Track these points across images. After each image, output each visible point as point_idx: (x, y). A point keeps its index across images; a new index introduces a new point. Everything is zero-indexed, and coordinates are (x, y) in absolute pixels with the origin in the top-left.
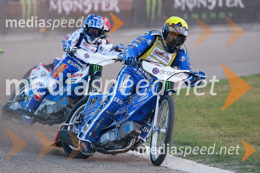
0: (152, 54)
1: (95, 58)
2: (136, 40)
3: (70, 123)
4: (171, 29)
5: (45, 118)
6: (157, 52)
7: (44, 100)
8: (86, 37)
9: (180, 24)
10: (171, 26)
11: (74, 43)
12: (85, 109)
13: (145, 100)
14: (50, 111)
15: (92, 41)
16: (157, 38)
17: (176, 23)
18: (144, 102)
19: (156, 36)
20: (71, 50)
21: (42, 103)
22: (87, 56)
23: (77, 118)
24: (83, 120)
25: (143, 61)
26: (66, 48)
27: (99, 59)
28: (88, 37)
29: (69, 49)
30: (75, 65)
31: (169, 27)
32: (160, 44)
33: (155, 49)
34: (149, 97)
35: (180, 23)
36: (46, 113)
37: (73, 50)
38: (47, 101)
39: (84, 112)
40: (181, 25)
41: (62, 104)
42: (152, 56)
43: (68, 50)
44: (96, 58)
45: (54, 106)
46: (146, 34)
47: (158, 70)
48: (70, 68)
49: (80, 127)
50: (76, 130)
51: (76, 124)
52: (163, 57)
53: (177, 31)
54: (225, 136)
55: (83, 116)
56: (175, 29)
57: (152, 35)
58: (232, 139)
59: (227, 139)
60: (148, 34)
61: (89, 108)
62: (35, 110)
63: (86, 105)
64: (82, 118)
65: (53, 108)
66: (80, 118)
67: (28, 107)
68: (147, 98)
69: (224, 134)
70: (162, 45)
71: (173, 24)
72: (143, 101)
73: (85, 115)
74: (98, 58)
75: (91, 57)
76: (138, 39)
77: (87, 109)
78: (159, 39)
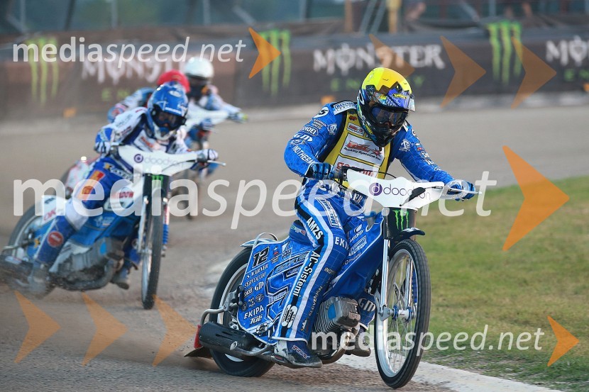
0: (344, 152)
1: (154, 161)
2: (307, 129)
3: (221, 307)
4: (382, 99)
5: (71, 279)
6: (354, 147)
7: (67, 243)
8: (151, 126)
9: (397, 88)
10: (380, 92)
11: (118, 135)
12: (247, 275)
13: (361, 250)
14: (79, 265)
15: (162, 136)
16: (348, 116)
17: (389, 85)
18: (360, 255)
19: (344, 113)
20: (108, 150)
21: (63, 250)
22: (139, 159)
23: (231, 296)
24: (245, 300)
25: (349, 171)
26: (98, 147)
27: (163, 162)
28: (156, 128)
29: (105, 148)
30: (118, 171)
31: (377, 94)
32: (355, 128)
33: (347, 142)
34: (368, 244)
35: (397, 83)
36: (72, 270)
37: (112, 149)
38: (73, 246)
39: (245, 282)
40: (400, 90)
41: (99, 252)
42: (345, 157)
43: (103, 150)
44: (157, 161)
45: (85, 255)
46: (323, 112)
47: (381, 186)
48: (108, 177)
49: (241, 314)
50: (233, 320)
51: (231, 309)
52: (368, 151)
53: (396, 104)
54: (447, 306)
55: (243, 292)
56: (390, 98)
57: (337, 112)
58: (464, 312)
59: (453, 311)
60: (327, 113)
61: (253, 274)
62: (51, 265)
63: (247, 265)
64: (243, 295)
65: (83, 259)
66: (237, 294)
67: (38, 260)
68: (365, 247)
69: (446, 303)
70: (359, 128)
71: (383, 87)
72: (357, 253)
73: (248, 289)
74: (160, 161)
75: (147, 160)
76: (309, 125)
77: (250, 274)
78: (351, 118)
